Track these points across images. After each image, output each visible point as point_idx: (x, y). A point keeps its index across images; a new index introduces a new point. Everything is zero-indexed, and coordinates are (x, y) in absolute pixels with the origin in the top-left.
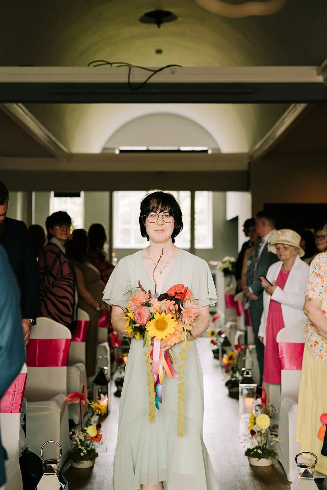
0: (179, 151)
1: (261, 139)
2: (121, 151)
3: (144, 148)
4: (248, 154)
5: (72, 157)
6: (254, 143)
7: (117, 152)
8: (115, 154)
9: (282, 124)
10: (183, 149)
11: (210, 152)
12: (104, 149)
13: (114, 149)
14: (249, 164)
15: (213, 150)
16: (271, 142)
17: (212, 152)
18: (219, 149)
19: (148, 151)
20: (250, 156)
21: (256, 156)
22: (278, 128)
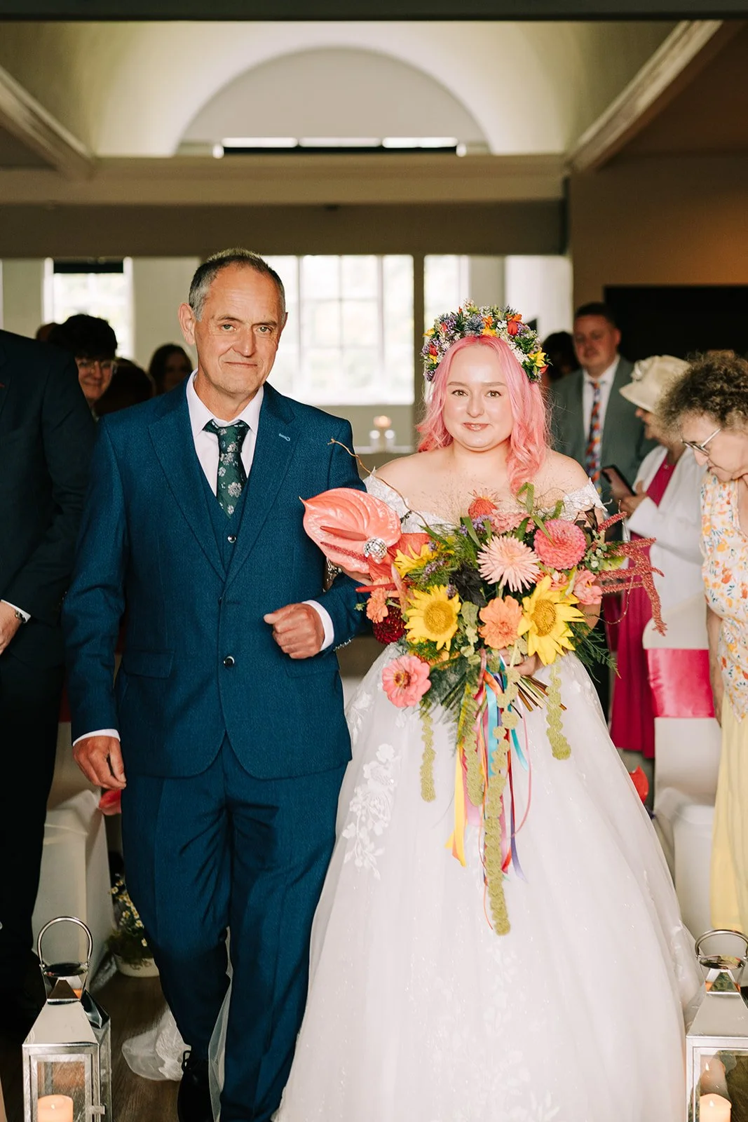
0: (381, 150)
1: (596, 116)
2: (228, 151)
3: (289, 142)
4: (562, 156)
5: (96, 166)
6: (580, 128)
7: (218, 152)
8: (212, 159)
9: (652, 77)
10: (390, 143)
11: (462, 151)
12: (183, 144)
13: (209, 145)
14: (566, 183)
15: (470, 145)
16: (623, 126)
17: (468, 151)
18: (485, 144)
19: (298, 150)
20: (568, 161)
22: (641, 88)
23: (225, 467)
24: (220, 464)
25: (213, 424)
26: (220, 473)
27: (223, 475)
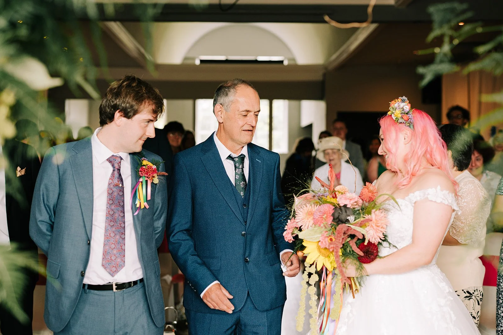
0: (256, 62)
1: (336, 50)
2: (202, 61)
3: (223, 58)
4: (323, 65)
5: (158, 67)
6: (330, 55)
7: (198, 62)
8: (195, 65)
9: (356, 39)
10: (260, 58)
11: (286, 63)
12: (186, 59)
13: (194, 59)
14: (324, 75)
15: (289, 60)
16: (345, 56)
17: (288, 62)
18: (294, 60)
19: (227, 61)
20: (324, 67)
21: (331, 67)
22: (351, 44)
23: (238, 175)
24: (236, 174)
25: (231, 156)
26: (236, 177)
27: (238, 178)
